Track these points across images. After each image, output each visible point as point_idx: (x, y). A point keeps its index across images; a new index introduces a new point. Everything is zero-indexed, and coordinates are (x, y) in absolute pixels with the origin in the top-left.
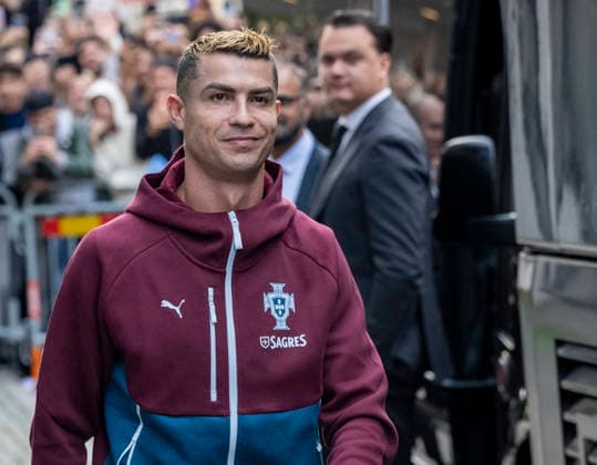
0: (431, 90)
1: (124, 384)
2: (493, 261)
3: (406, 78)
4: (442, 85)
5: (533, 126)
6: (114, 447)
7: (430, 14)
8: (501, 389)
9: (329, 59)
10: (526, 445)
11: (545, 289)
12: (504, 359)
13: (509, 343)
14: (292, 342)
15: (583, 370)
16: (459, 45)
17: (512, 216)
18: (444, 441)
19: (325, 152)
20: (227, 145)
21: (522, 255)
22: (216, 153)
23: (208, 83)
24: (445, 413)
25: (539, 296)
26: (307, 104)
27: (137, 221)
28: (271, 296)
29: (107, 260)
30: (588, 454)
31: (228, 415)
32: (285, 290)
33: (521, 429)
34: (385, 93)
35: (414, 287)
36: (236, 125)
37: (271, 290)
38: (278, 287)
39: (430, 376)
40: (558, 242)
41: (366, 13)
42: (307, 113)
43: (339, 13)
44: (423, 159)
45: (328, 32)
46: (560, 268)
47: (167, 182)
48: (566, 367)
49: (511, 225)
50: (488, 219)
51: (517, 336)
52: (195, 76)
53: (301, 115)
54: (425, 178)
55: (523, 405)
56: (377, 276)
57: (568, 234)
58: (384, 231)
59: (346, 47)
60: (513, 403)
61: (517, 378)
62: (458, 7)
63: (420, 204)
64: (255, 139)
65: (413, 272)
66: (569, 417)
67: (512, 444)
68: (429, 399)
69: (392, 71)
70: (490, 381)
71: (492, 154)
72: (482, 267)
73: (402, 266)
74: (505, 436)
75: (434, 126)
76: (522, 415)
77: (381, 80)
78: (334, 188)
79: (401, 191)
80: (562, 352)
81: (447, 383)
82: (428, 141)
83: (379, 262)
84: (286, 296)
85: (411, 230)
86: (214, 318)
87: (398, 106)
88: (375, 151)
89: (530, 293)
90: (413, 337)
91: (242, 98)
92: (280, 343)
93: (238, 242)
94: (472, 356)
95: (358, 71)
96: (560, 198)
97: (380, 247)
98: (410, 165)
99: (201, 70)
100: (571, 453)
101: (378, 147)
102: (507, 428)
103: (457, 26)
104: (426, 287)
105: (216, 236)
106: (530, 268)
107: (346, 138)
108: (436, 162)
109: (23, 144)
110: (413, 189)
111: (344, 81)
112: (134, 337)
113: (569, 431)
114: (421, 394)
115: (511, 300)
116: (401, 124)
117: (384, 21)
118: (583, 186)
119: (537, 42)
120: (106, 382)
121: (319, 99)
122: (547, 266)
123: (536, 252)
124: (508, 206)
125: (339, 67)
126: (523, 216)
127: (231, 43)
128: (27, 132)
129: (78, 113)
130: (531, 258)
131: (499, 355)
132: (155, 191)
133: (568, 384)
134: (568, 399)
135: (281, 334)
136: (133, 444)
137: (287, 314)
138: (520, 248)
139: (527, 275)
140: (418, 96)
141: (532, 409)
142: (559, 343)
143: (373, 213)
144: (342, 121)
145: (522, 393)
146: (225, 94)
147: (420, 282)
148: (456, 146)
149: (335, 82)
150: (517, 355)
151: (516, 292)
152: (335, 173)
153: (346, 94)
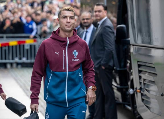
0: (115, 17)
1: (49, 67)
2: (126, 47)
3: (110, 15)
4: (116, 16)
5: (133, 23)
7: (114, 3)
8: (128, 70)
9: (96, 12)
10: (132, 80)
11: (135, 52)
12: (128, 65)
13: (129, 62)
14: (77, 60)
15: (143, 66)
16: (119, 8)
17: (129, 39)
18: (118, 79)
19: (96, 28)
20: (66, 26)
21: (131, 46)
22: (64, 28)
25: (134, 53)
26: (92, 20)
27: (51, 39)
28: (74, 52)
30: (143, 81)
32: (76, 51)
33: (131, 77)
34: (106, 18)
36: (67, 22)
37: (74, 51)
38: (75, 51)
39: (115, 68)
40: (137, 43)
41: (102, 3)
42: (92, 21)
43: (97, 3)
44: (113, 29)
45: (96, 7)
46: (138, 48)
47: (57, 32)
48: (139, 66)
49: (129, 41)
50: (125, 40)
51: (130, 60)
53: (91, 21)
54: (113, 33)
55: (132, 73)
56: (106, 51)
57: (139, 42)
59: (99, 9)
60: (130, 73)
61: (131, 68)
62: (119, 1)
64: (71, 25)
65: (112, 50)
66: (140, 75)
67: (130, 80)
68: (115, 72)
69: (107, 13)
70: (126, 69)
71: (125, 28)
72: (124, 48)
73: (110, 49)
75: (115, 23)
76: (131, 75)
77: (105, 15)
78: (97, 35)
79: (109, 35)
81: (118, 69)
83: (106, 48)
84: (76, 52)
86: (64, 55)
87: (108, 20)
88: (104, 28)
89: (133, 53)
91: (68, 18)
92: (75, 60)
93: (68, 43)
94: (122, 64)
95: (101, 14)
96: (138, 36)
98: (111, 30)
100: (140, 81)
101: (105, 27)
102: (129, 77)
104: (114, 52)
105: (64, 41)
106: (133, 48)
107: (99, 26)
109: (41, 28)
110: (111, 35)
111: (98, 16)
113: (140, 77)
114: (114, 71)
115: (129, 54)
116: (109, 23)
117: (106, 5)
118: (142, 34)
121: (94, 18)
122: (136, 48)
123: (134, 45)
124: (128, 37)
125: (97, 13)
126: (131, 39)
127: (66, 9)
129: (51, 22)
130: (133, 46)
131: (127, 64)
132: (54, 34)
133: (140, 69)
134: (140, 72)
135: (75, 58)
137: (77, 55)
138: (131, 45)
139: (132, 49)
140: (112, 18)
141: (133, 74)
142: (138, 62)
143: (104, 39)
144: (98, 23)
145: (132, 71)
146: (65, 17)
147: (113, 51)
148: (119, 27)
149: (97, 16)
150: (131, 64)
151: (130, 52)
152: (97, 32)
153: (99, 18)
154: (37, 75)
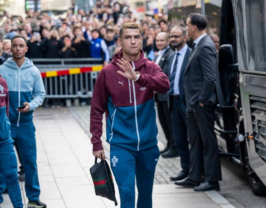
1: (111, 101)
2: (233, 75)
5: (242, 42)
6: (110, 114)
7: (215, 14)
8: (236, 107)
10: (242, 121)
11: (246, 82)
12: (236, 100)
13: (237, 96)
15: (256, 103)
17: (237, 64)
18: (221, 121)
21: (240, 74)
23: (125, 35)
24: (222, 114)
25: (244, 84)
27: (113, 65)
29: (106, 73)
30: (258, 123)
31: (134, 106)
33: (241, 118)
35: (214, 83)
36: (132, 44)
39: (218, 105)
40: (249, 70)
46: (250, 77)
48: (252, 102)
49: (237, 66)
50: (231, 65)
51: (239, 94)
52: (123, 34)
54: (215, 56)
55: (241, 111)
56: (205, 81)
57: (252, 69)
58: (205, 69)
60: (239, 111)
61: (239, 105)
63: (214, 62)
65: (213, 80)
66: (253, 114)
67: (239, 121)
70: (233, 106)
71: (232, 49)
72: (230, 77)
73: (210, 78)
74: (237, 120)
75: (217, 42)
76: (241, 114)
79: (209, 59)
80: (251, 98)
81: (224, 107)
82: (216, 46)
83: (205, 77)
85: (212, 69)
86: (130, 85)
87: (208, 37)
88: (202, 49)
89: (242, 83)
90: (214, 95)
91: (133, 38)
93: (134, 68)
94: (228, 100)
96: (249, 60)
97: (205, 74)
98: (211, 53)
99: (124, 32)
100: (254, 123)
102: (237, 118)
103: (222, 16)
104: (217, 84)
106: (242, 77)
107: (196, 46)
108: (218, 51)
109: (114, 49)
110: (212, 58)
112: (113, 90)
113: (253, 118)
115: (238, 85)
118: (255, 57)
119: (243, 20)
120: (107, 100)
122: (247, 76)
123: (244, 73)
124: (236, 61)
126: (240, 64)
128: (114, 46)
130: (242, 74)
132: (116, 58)
133: (252, 106)
134: (253, 110)
136: (114, 113)
138: (240, 72)
139: (241, 79)
141: (243, 113)
142: (250, 96)
145: (241, 109)
146: (129, 37)
147: (215, 82)
148: (223, 47)
150: (239, 99)
151: (239, 83)
154: (97, 112)
